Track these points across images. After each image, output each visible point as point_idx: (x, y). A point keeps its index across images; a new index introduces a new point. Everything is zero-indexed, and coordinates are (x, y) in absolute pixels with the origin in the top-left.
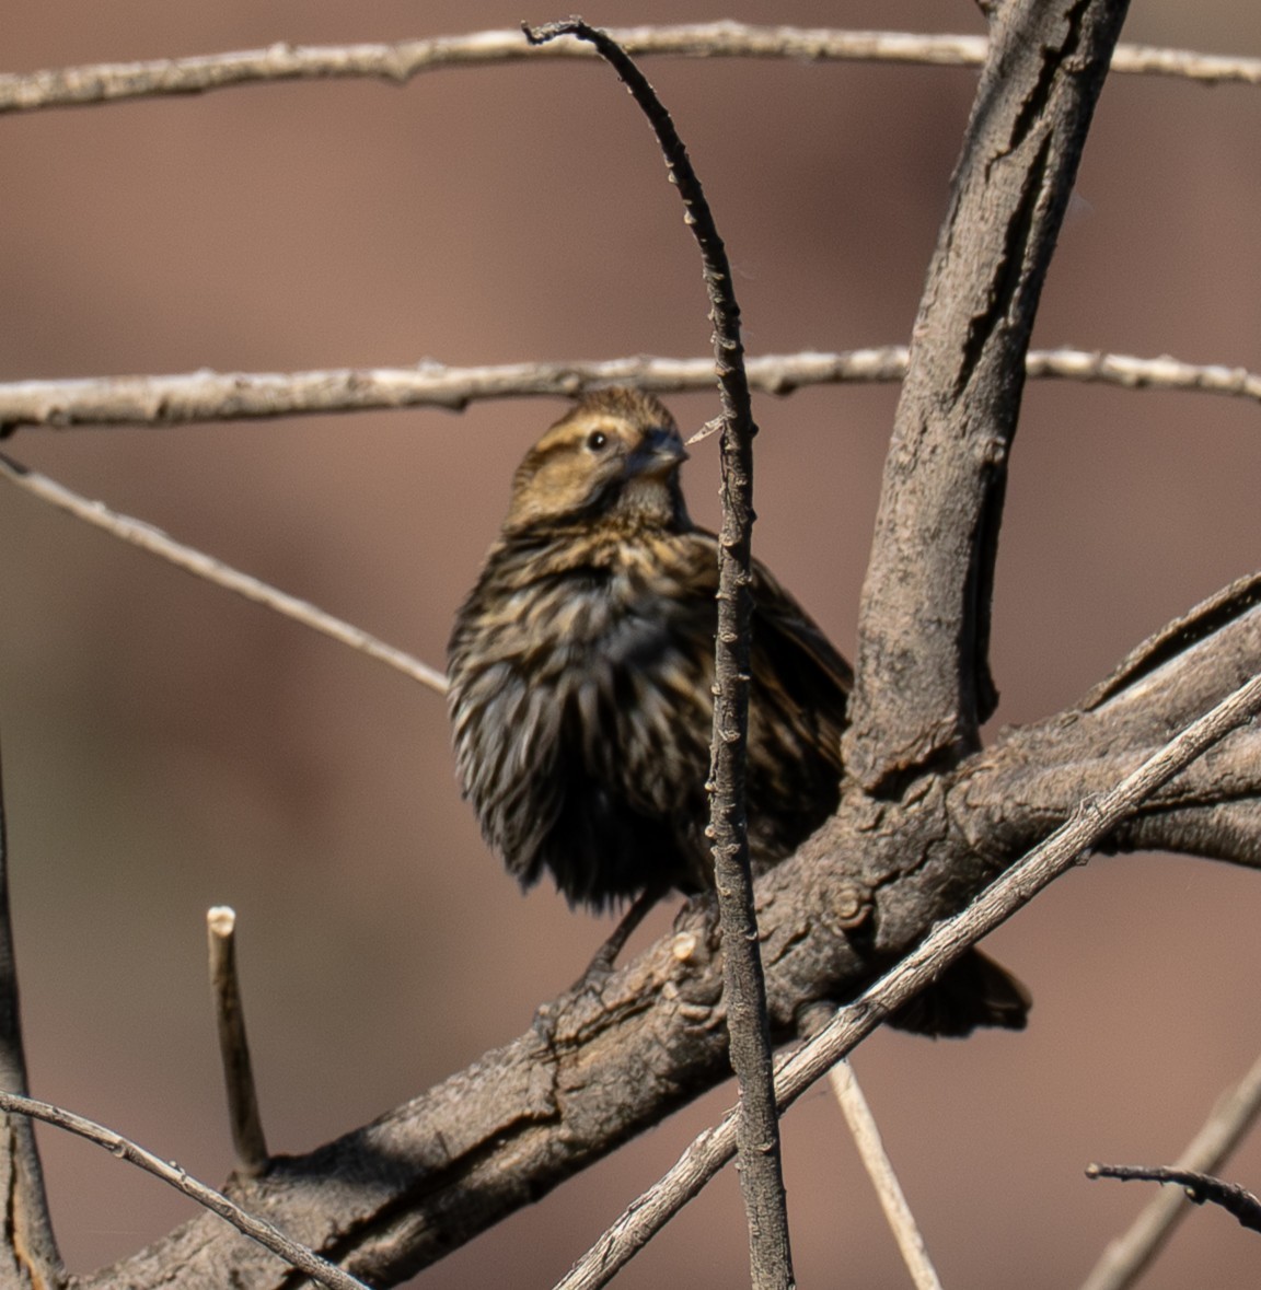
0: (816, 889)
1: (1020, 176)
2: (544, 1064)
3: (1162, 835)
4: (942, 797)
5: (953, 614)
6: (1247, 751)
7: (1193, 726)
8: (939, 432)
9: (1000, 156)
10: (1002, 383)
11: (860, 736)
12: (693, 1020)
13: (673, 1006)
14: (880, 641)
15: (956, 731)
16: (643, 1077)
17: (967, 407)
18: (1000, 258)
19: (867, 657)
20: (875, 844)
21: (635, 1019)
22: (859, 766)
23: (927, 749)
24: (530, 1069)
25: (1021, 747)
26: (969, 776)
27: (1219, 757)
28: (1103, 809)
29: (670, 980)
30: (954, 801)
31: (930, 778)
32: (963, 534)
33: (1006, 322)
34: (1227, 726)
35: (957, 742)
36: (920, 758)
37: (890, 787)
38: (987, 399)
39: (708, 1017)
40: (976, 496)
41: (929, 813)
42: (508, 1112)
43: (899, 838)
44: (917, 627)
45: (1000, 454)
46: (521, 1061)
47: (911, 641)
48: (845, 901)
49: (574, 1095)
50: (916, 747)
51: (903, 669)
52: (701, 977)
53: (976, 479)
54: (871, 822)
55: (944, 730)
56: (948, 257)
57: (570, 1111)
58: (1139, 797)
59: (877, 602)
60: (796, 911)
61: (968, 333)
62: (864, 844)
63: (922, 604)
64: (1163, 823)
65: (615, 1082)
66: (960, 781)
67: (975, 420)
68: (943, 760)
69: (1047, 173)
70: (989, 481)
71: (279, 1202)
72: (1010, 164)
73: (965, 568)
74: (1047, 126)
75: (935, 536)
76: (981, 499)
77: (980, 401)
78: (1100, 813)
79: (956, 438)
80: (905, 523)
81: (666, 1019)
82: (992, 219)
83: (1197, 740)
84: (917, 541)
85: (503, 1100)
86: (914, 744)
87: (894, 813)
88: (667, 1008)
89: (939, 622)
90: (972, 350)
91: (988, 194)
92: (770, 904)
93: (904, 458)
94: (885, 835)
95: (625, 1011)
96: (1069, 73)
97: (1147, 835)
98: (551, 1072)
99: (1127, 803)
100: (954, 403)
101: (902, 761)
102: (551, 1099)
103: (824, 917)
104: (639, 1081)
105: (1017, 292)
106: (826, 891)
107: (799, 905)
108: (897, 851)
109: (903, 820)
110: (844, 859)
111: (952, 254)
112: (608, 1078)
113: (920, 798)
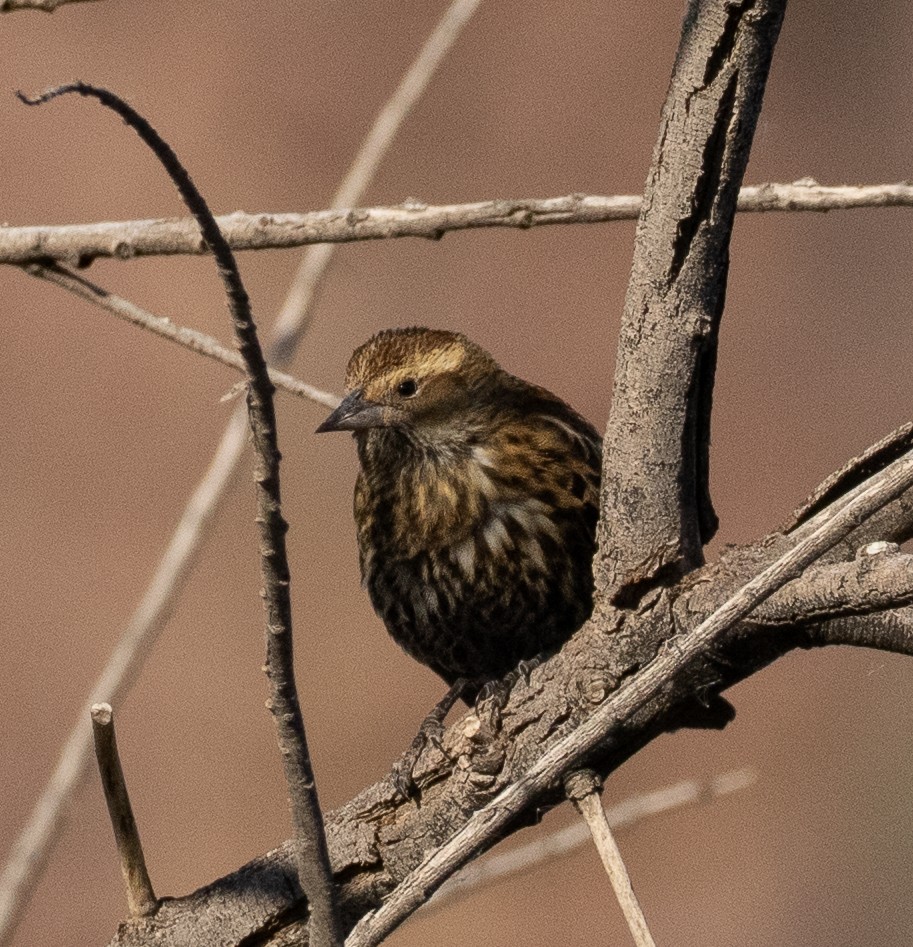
0: (573, 680)
1: (714, 107)
2: (368, 822)
3: (846, 633)
4: (668, 606)
5: (674, 457)
6: (887, 571)
7: (754, 580)
8: (657, 312)
9: (696, 90)
10: (707, 272)
11: (604, 557)
12: (480, 785)
13: (466, 775)
14: (617, 481)
15: (679, 552)
16: (445, 832)
17: (679, 291)
18: (700, 173)
19: (608, 493)
20: (618, 644)
21: (438, 785)
22: (603, 581)
23: (656, 567)
24: (357, 827)
25: (730, 564)
26: (690, 588)
27: (867, 575)
28: (683, 648)
29: (464, 754)
30: (678, 608)
31: (659, 590)
32: (680, 394)
33: (708, 224)
34: (783, 579)
35: (680, 560)
36: (650, 574)
37: (627, 598)
38: (695, 285)
39: (493, 783)
40: (688, 364)
41: (659, 618)
42: (340, 861)
43: (636, 638)
44: (645, 469)
45: (708, 329)
46: (350, 821)
47: (641, 480)
48: (595, 690)
49: (391, 847)
50: (647, 566)
51: (635, 502)
52: (487, 751)
53: (688, 348)
54: (614, 626)
55: (669, 551)
56: (659, 173)
57: (389, 861)
58: (712, 638)
59: (614, 449)
60: (559, 697)
61: (677, 233)
62: (610, 644)
63: (649, 450)
64: (846, 622)
65: (423, 836)
66: (684, 592)
67: (686, 302)
68: (669, 575)
69: (736, 103)
70: (699, 350)
71: (164, 936)
72: (705, 97)
73: (683, 420)
74: (733, 66)
75: (656, 397)
76: (693, 365)
77: (689, 287)
78: (680, 651)
79: (671, 317)
80: (633, 386)
81: (461, 785)
82: (692, 142)
83: (757, 591)
84: (643, 400)
85: (337, 851)
86: (645, 563)
87: (631, 619)
88: (462, 776)
89: (663, 463)
90: (681, 246)
91: (689, 121)
92: (540, 692)
93: (631, 334)
94: (625, 636)
95: (430, 779)
96: (749, 24)
97: (833, 633)
98: (374, 828)
99: (702, 643)
100: (669, 288)
101: (636, 576)
102: (374, 850)
103: (581, 703)
104: (442, 835)
105: (716, 199)
106: (581, 683)
107: (561, 693)
108: (636, 648)
109: (639, 625)
110: (594, 656)
111: (663, 170)
112: (418, 833)
113: (652, 605)
